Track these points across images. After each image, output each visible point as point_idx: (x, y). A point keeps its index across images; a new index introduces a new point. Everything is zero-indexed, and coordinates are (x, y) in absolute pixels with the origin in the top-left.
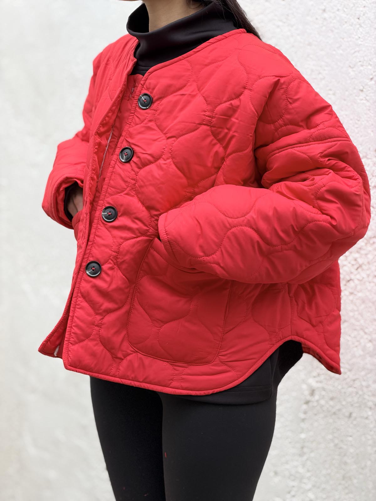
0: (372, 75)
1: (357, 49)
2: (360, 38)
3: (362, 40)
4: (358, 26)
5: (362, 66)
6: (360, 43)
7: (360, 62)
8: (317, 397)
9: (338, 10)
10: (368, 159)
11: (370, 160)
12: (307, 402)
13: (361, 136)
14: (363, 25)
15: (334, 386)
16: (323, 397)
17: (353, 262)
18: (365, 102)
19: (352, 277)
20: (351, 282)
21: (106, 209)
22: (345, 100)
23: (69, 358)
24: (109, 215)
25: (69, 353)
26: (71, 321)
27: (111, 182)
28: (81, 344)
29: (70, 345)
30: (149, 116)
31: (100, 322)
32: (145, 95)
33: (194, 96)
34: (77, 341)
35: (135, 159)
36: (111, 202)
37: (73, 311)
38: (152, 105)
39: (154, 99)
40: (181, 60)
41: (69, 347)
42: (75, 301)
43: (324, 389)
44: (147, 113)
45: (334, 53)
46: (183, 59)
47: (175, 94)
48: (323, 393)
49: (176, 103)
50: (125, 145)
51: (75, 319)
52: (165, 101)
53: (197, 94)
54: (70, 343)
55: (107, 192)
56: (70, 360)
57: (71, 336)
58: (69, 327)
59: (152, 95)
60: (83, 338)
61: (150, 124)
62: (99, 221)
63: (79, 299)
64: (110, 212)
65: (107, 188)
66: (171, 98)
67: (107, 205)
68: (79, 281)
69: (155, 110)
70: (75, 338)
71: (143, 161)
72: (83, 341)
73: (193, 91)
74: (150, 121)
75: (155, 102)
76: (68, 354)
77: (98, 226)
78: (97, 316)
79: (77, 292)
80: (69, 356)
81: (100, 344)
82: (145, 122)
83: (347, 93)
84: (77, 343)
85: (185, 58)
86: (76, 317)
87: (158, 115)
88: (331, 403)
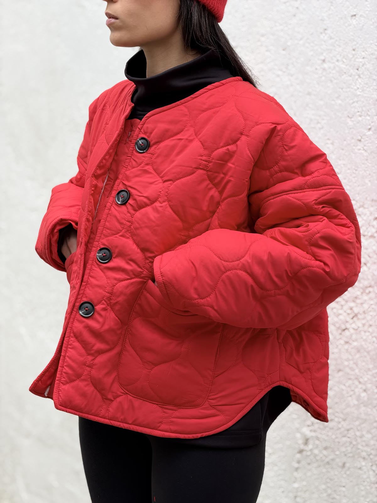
0: (370, 125)
1: (356, 99)
2: (358, 88)
3: (361, 91)
4: (357, 77)
5: (360, 116)
6: (359, 93)
7: (358, 112)
8: (310, 446)
9: (338, 61)
10: (365, 208)
11: (367, 210)
12: (301, 451)
13: (359, 186)
14: (362, 76)
15: (328, 436)
16: (317, 447)
17: (349, 311)
18: (363, 152)
19: (348, 326)
20: (346, 331)
21: (101, 249)
22: (343, 149)
23: (60, 398)
24: (104, 257)
25: (60, 392)
26: (63, 361)
27: (107, 223)
28: (72, 384)
29: (61, 385)
30: (146, 159)
31: (91, 362)
32: (143, 138)
33: (191, 141)
34: (68, 381)
35: (131, 201)
36: (106, 243)
37: (65, 351)
38: (149, 149)
39: (152, 143)
40: (179, 105)
41: (60, 386)
42: (67, 341)
43: (318, 438)
44: (144, 157)
45: (333, 102)
46: (181, 105)
47: (172, 139)
48: (317, 442)
49: (173, 148)
50: (122, 187)
51: (67, 359)
52: (162, 145)
53: (194, 139)
54: (62, 383)
55: (102, 233)
56: (60, 400)
57: (62, 376)
58: (61, 367)
59: (149, 139)
60: (74, 378)
61: (147, 168)
62: (94, 262)
63: (72, 339)
64: (105, 253)
65: (102, 229)
66: (168, 142)
67: (102, 247)
68: (72, 321)
69: (152, 154)
70: (66, 378)
71: (139, 203)
72: (74, 381)
73: (190, 136)
74: (147, 164)
75: (152, 146)
76: (59, 394)
77: (92, 266)
78: (88, 357)
79: (69, 332)
80: (60, 396)
81: (91, 384)
82: (142, 165)
83: (345, 142)
84: (67, 383)
85: (182, 104)
86: (68, 356)
87: (155, 158)
88: (325, 452)
